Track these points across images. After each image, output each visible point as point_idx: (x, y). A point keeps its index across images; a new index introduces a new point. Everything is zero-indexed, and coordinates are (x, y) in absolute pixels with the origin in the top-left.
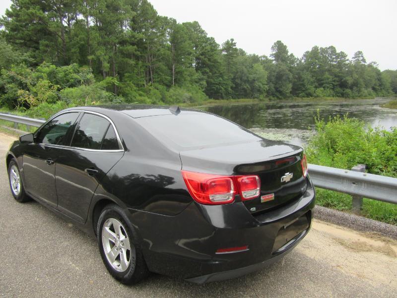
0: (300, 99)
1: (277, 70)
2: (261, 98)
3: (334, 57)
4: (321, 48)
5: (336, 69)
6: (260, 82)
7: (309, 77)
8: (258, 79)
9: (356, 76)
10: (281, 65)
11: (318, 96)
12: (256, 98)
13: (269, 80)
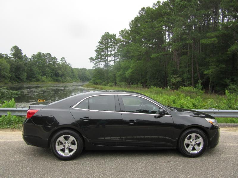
0: (32, 83)
1: (16, 64)
2: (6, 82)
3: (51, 59)
4: (43, 54)
5: (52, 66)
6: (5, 71)
7: (37, 70)
8: (3, 69)
9: (63, 70)
10: (19, 61)
11: (43, 81)
12: (2, 82)
13: (11, 70)
